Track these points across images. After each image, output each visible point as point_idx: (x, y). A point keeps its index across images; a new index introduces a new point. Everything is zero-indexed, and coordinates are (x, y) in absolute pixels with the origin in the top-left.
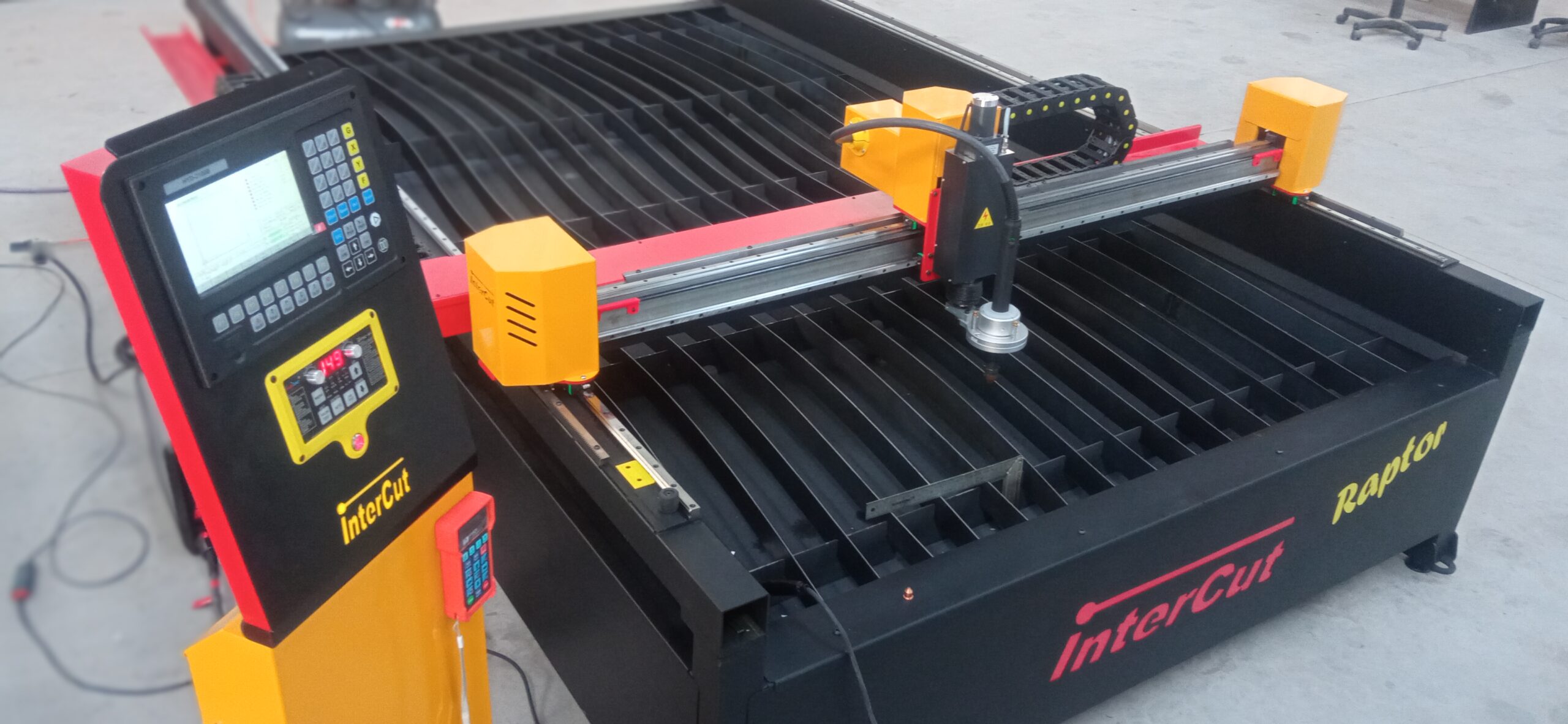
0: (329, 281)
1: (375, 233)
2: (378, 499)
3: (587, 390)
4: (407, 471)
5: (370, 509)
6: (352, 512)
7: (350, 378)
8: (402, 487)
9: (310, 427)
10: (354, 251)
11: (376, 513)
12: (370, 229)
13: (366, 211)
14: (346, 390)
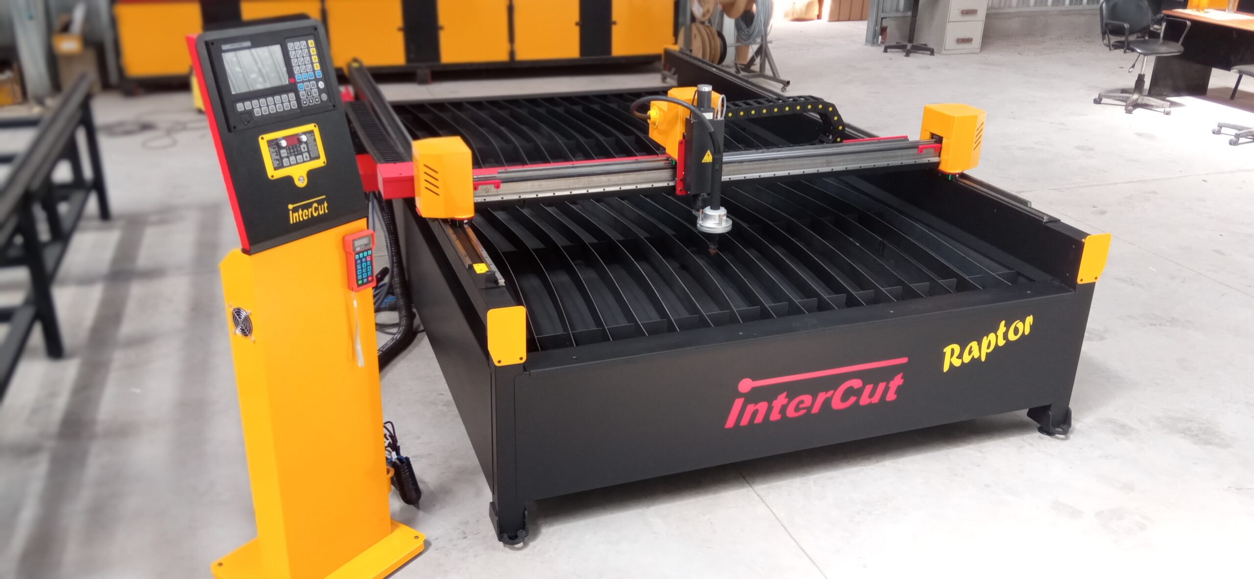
0: (294, 105)
1: (320, 91)
2: (310, 210)
3: (466, 223)
4: (327, 202)
5: (305, 213)
6: (295, 210)
7: (301, 150)
8: (323, 209)
9: (278, 165)
10: (308, 95)
11: (308, 215)
12: (318, 88)
13: (317, 80)
14: (298, 154)
